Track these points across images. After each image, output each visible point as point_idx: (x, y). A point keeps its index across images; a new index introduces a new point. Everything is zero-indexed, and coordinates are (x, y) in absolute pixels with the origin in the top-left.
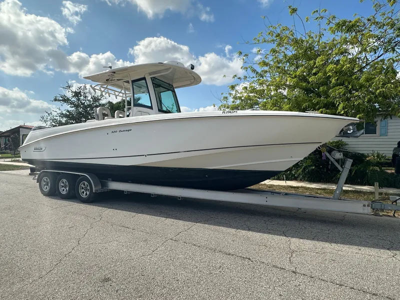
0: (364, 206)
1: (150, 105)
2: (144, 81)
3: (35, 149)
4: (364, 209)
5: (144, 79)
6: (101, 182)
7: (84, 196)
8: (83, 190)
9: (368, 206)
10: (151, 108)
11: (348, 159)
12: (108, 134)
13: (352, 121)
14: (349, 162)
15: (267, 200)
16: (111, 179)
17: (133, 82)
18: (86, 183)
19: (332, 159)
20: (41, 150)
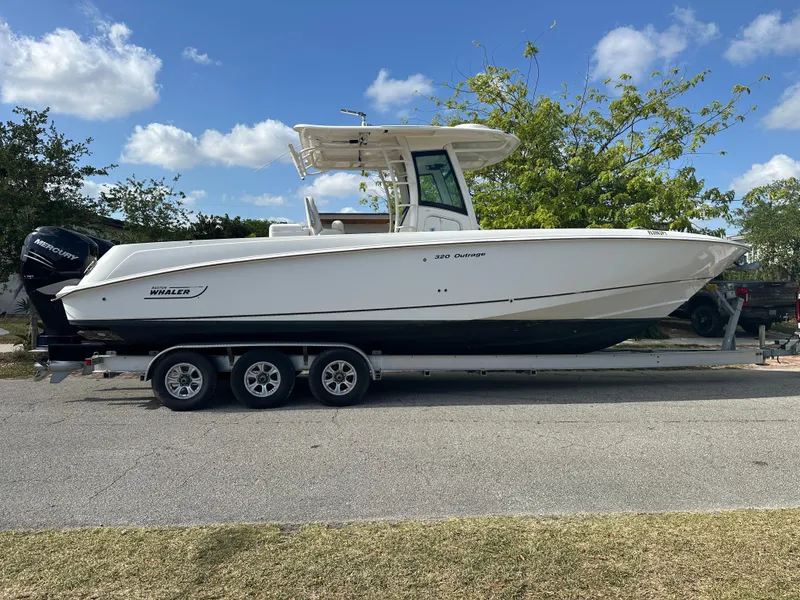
3: (153, 293)
4: (757, 359)
5: (442, 152)
7: (337, 392)
8: (332, 380)
9: (761, 354)
10: (463, 211)
12: (425, 260)
16: (380, 352)
17: (415, 155)
18: (342, 364)
19: (724, 300)
20: (186, 295)
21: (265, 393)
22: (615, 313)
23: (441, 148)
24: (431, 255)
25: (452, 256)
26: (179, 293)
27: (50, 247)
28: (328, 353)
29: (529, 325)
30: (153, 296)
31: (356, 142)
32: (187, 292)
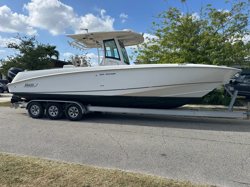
0: (244, 114)
1: (118, 58)
2: (113, 41)
3: (26, 85)
4: (243, 116)
5: (113, 40)
6: (85, 107)
7: (73, 116)
8: (72, 113)
9: (245, 114)
10: (119, 59)
11: (236, 91)
12: (96, 76)
13: (239, 71)
14: (236, 92)
15: (194, 113)
16: (90, 105)
17: (104, 41)
18: (74, 108)
19: (228, 91)
20: (33, 86)
21: (54, 115)
22: (172, 95)
23: (112, 38)
24: (98, 74)
25: (105, 74)
26: (31, 85)
27: (12, 73)
28: (70, 104)
29: (137, 98)
30: (26, 86)
31: (85, 38)
32: (33, 85)
